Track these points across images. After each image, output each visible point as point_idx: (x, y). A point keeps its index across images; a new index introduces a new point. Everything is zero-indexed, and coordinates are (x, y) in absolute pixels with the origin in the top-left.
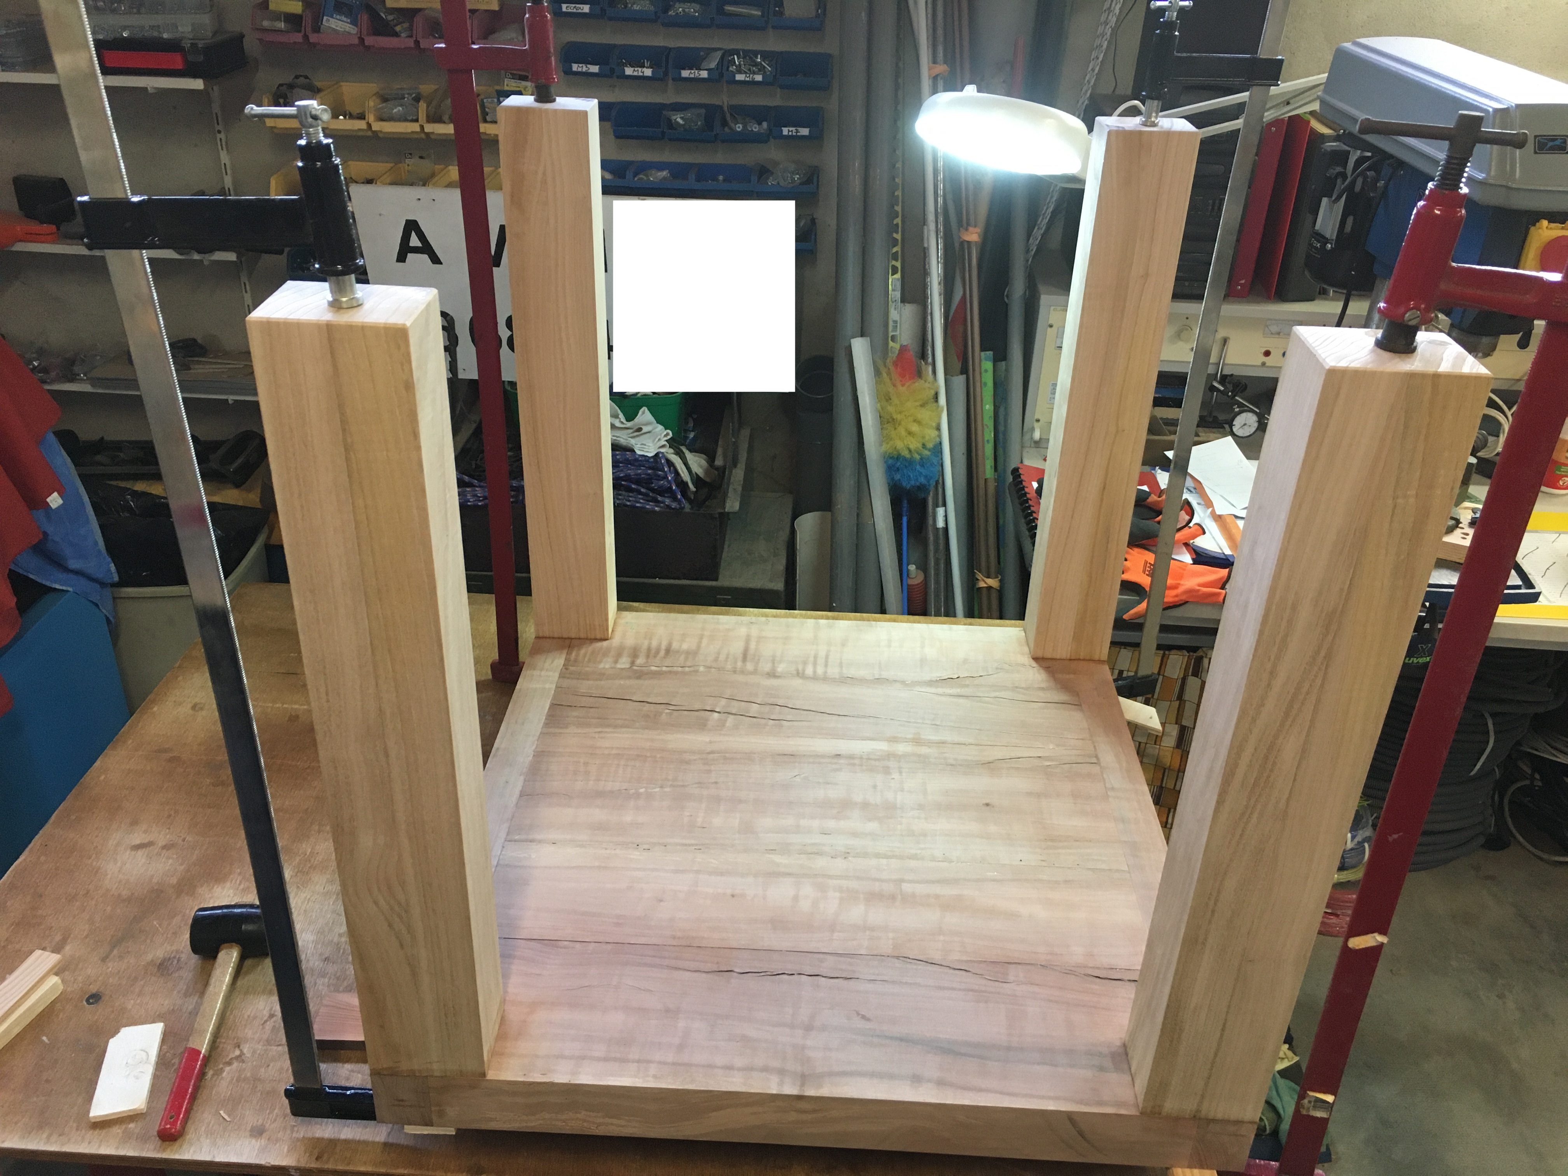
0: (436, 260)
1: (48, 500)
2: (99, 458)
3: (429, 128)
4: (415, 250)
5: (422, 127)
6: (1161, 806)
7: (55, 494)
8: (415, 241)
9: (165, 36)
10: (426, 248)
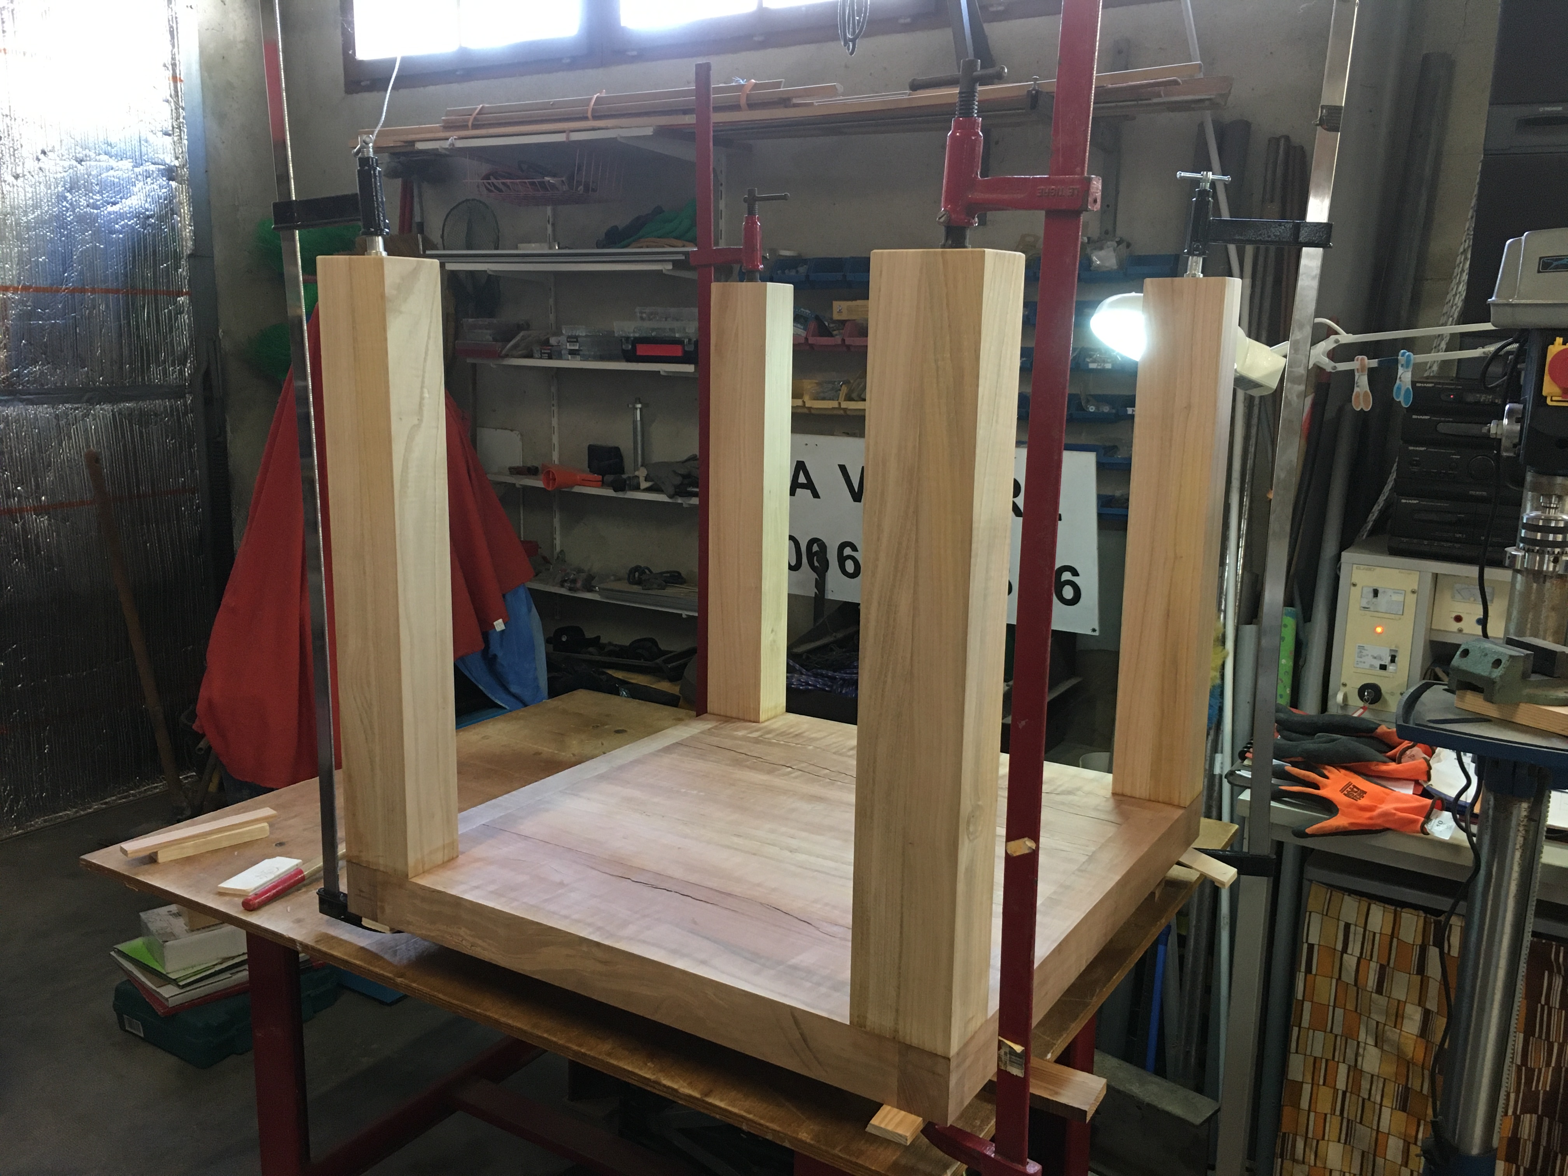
0: (816, 495)
1: (495, 623)
2: (591, 649)
3: (844, 405)
4: (803, 486)
5: (840, 404)
6: (1408, 1114)
7: (500, 620)
8: (802, 479)
9: (677, 335)
10: (810, 485)
